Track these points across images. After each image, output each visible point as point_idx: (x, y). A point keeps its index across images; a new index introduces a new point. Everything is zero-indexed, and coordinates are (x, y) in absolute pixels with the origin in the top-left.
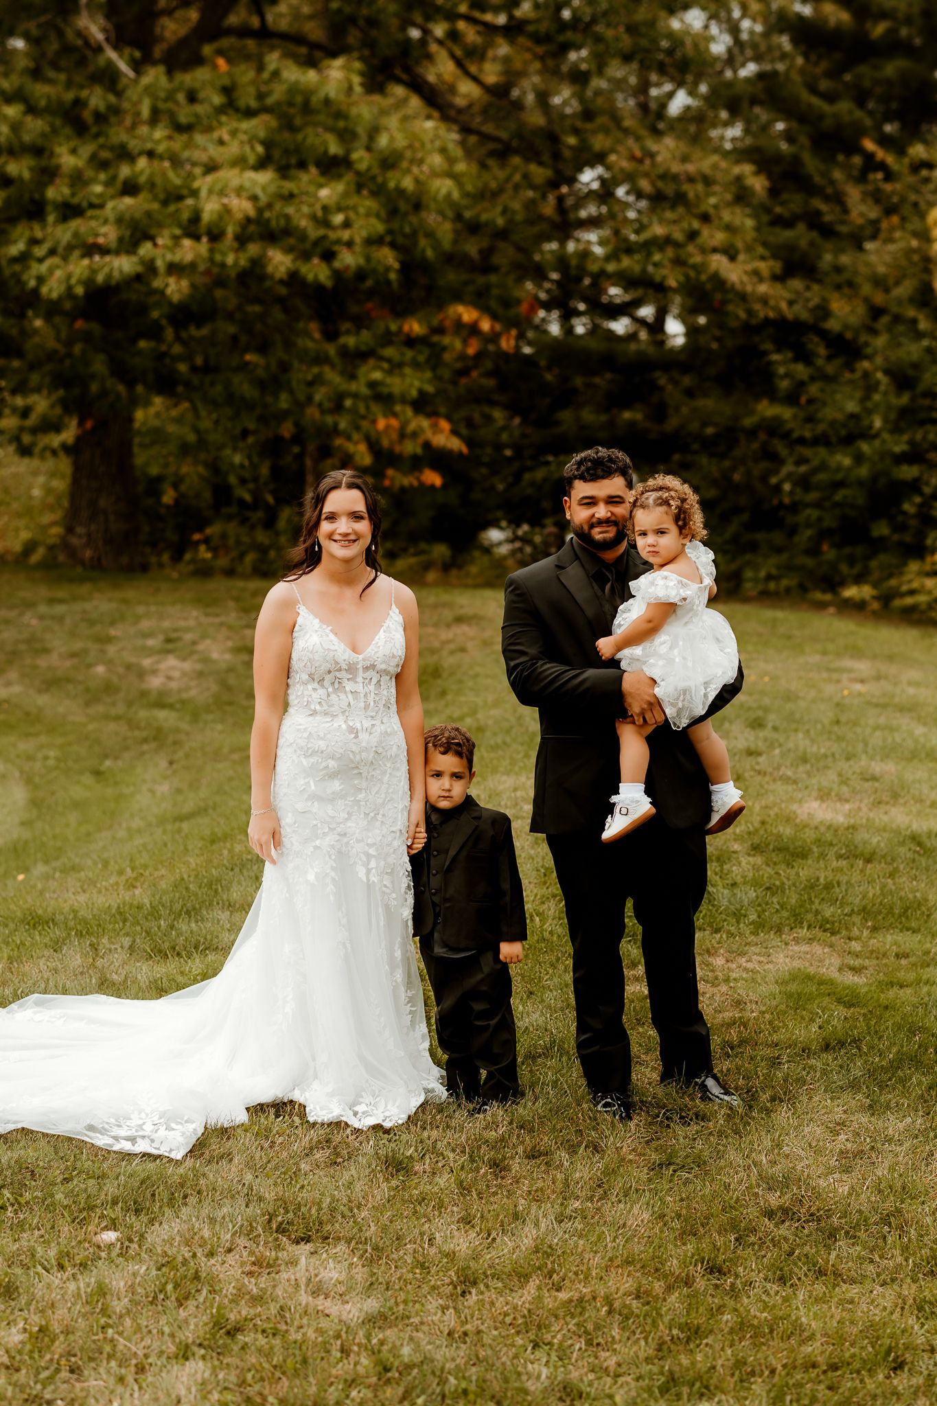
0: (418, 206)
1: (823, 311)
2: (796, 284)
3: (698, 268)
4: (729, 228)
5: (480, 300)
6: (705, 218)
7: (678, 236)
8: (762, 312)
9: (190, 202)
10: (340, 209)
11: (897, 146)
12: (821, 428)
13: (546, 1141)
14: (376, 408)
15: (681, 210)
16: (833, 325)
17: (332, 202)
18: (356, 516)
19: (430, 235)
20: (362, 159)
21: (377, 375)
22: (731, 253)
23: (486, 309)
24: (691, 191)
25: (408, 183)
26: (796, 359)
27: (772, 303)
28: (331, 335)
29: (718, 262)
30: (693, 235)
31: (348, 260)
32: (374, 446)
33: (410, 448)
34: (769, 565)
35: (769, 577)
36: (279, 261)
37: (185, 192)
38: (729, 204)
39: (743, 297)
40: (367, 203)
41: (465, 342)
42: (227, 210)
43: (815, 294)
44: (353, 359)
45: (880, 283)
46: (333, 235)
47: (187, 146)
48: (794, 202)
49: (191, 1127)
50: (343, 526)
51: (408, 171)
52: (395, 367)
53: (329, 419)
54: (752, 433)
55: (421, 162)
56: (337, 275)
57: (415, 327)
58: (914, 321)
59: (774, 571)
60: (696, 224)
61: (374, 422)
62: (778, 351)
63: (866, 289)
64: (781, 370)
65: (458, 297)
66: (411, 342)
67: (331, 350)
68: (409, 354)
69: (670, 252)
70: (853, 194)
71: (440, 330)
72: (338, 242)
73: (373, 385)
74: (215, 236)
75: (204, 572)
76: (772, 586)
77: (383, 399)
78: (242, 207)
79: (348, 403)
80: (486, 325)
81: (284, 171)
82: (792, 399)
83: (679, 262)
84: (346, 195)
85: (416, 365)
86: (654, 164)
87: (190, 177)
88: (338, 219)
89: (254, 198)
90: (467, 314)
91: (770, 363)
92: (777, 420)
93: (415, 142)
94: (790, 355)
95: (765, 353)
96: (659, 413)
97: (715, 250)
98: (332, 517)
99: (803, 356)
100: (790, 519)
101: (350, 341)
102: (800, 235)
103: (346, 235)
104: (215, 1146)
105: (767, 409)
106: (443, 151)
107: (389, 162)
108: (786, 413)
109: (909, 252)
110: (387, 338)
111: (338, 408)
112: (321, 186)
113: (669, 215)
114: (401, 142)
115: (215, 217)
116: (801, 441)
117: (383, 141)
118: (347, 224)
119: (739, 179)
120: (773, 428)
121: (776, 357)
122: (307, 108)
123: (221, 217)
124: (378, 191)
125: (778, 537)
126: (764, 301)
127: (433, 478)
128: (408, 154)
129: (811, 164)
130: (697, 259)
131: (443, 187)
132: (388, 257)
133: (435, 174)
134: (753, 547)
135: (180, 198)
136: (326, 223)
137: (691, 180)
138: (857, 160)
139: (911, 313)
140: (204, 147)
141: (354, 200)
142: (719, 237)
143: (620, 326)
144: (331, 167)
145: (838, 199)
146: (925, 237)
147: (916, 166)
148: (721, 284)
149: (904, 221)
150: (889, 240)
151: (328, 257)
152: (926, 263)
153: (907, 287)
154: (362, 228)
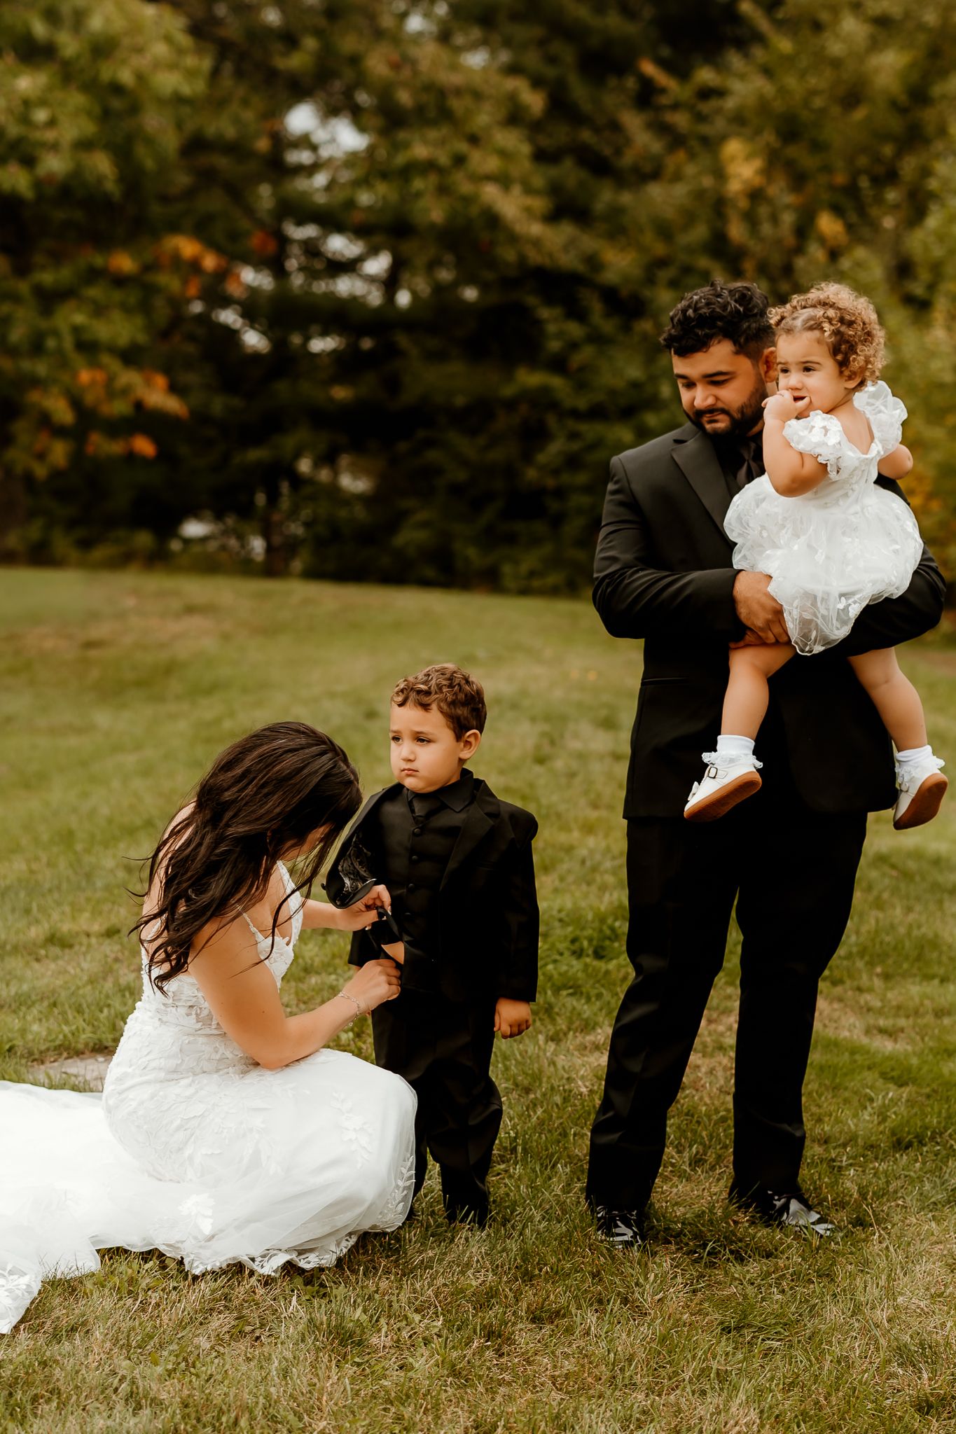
0: (134, 109)
1: (593, 262)
2: (566, 230)
3: (467, 200)
4: (503, 154)
5: (202, 230)
6: (474, 140)
7: (443, 159)
8: (534, 257)
10: (43, 102)
11: (681, 71)
12: (599, 397)
14: (77, 359)
15: (446, 128)
16: (610, 276)
17: (33, 95)
19: (149, 141)
20: (69, 44)
21: (79, 318)
22: (504, 181)
23: (211, 244)
24: (456, 105)
25: (126, 76)
26: (568, 317)
27: (545, 248)
28: (22, 270)
29: (490, 192)
30: (459, 160)
31: (55, 164)
32: (76, 403)
33: (120, 408)
34: (530, 560)
35: (532, 574)
38: (501, 123)
39: (513, 238)
40: (77, 99)
41: (185, 282)
43: (589, 242)
44: (49, 300)
45: (665, 231)
46: (38, 135)
48: (560, 134)
51: (126, 61)
52: (99, 311)
53: (26, 365)
54: (511, 405)
55: (139, 50)
56: (38, 184)
57: (125, 263)
59: (538, 566)
60: (463, 147)
61: (75, 375)
62: (547, 305)
63: (649, 238)
64: (551, 329)
65: (174, 227)
66: (120, 281)
67: (24, 287)
68: (117, 295)
69: (433, 179)
70: (633, 122)
71: (152, 267)
72: (42, 144)
73: (76, 330)
76: (536, 583)
77: (88, 347)
79: (51, 343)
80: (210, 262)
82: (558, 365)
83: (443, 190)
84: (50, 88)
85: (126, 309)
86: (416, 73)
88: (41, 115)
90: (187, 247)
91: (539, 321)
92: (545, 390)
93: (136, 27)
94: (562, 311)
95: (530, 309)
96: (393, 385)
97: (489, 178)
99: (576, 312)
100: (554, 506)
101: (47, 278)
102: (568, 173)
103: (50, 135)
105: (530, 379)
106: (168, 39)
107: (103, 48)
108: (556, 382)
109: (700, 194)
110: (94, 275)
111: (37, 347)
112: (15, 75)
113: (433, 134)
114: (119, 24)
116: (575, 414)
117: (96, 23)
118: (52, 123)
119: (510, 94)
120: (543, 401)
121: (544, 313)
124: (91, 86)
125: (540, 527)
126: (537, 243)
127: (144, 446)
128: (126, 41)
129: (579, 91)
130: (466, 188)
131: (168, 82)
132: (102, 165)
133: (157, 65)
134: (511, 539)
136: (25, 120)
137: (458, 92)
138: (631, 83)
139: (703, 263)
141: (58, 95)
142: (492, 164)
143: (344, 286)
144: (32, 53)
145: (615, 126)
146: (720, 174)
147: (707, 93)
148: (493, 220)
149: (692, 156)
150: (677, 177)
151: (29, 162)
152: (719, 205)
153: (700, 232)
154: (69, 131)
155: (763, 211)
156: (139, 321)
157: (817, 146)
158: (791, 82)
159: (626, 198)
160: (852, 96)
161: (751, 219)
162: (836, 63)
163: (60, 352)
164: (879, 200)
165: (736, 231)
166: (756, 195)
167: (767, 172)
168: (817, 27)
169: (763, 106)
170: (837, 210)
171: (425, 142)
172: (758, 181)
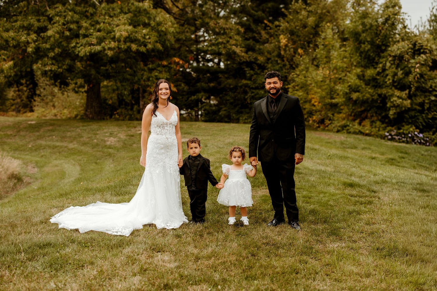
0: (166, 34)
1: (256, 59)
2: (250, 53)
3: (230, 49)
4: (236, 40)
5: (180, 57)
6: (230, 38)
7: (225, 42)
8: (243, 60)
9: (113, 33)
10: (148, 35)
11: (272, 22)
12: (257, 85)
13: (212, 230)
15: (225, 36)
16: (259, 62)
17: (146, 33)
18: (166, 89)
19: (169, 40)
20: (153, 23)
21: (157, 74)
22: (236, 45)
23: (181, 59)
24: (228, 31)
25: (163, 29)
26: (251, 70)
27: (245, 57)
28: (146, 65)
29: (234, 47)
30: (228, 42)
31: (150, 46)
34: (245, 116)
35: (246, 119)
36: (134, 47)
37: (112, 31)
38: (236, 34)
39: (239, 56)
40: (154, 34)
41: (176, 66)
42: (121, 35)
43: (255, 55)
44: (151, 70)
45: (269, 52)
46: (146, 41)
47: (112, 21)
48: (250, 35)
49: (130, 229)
50: (164, 91)
51: (163, 26)
52: (160, 72)
53: (147, 83)
54: (241, 87)
55: (166, 24)
56: (147, 50)
57: (165, 63)
58: (277, 61)
59: (247, 118)
60: (228, 39)
62: (247, 68)
63: (266, 54)
64: (248, 72)
65: (175, 56)
66: (164, 66)
67: (146, 68)
68: (164, 69)
69: (223, 45)
70: (263, 32)
71: (170, 64)
72: (148, 42)
73: (156, 76)
74: (119, 41)
75: (117, 120)
76: (246, 121)
78: (125, 34)
79: (151, 79)
80: (181, 62)
81: (135, 27)
82: (250, 79)
83: (225, 47)
84: (149, 32)
85: (165, 72)
86: (219, 25)
87: (113, 28)
88: (148, 37)
89: (127, 32)
90: (177, 60)
91: (245, 71)
92: (247, 84)
93: (165, 19)
94: (249, 69)
95: (244, 68)
96: (220, 83)
97: (233, 45)
98: (161, 89)
99: (252, 69)
100: (250, 106)
101: (150, 66)
102: (251, 42)
103: (149, 41)
104: (136, 233)
105: (244, 82)
106: (171, 22)
107: (159, 24)
108: (249, 82)
109: (275, 46)
110: (159, 66)
111: (148, 80)
112: (143, 30)
113: (222, 37)
114: (162, 19)
115: (119, 37)
116: (252, 88)
117: (158, 19)
118: (149, 38)
119: (238, 29)
120: (246, 86)
121: (246, 69)
122: (139, 12)
123: (120, 37)
124: (157, 31)
125: (247, 110)
126: (243, 57)
128: (163, 22)
129: (253, 26)
130: (229, 47)
131: (172, 30)
132: (159, 46)
133: (169, 27)
134: (242, 113)
135: (111, 33)
136: (144, 38)
137: (227, 29)
138: (263, 25)
139: (276, 59)
140: (116, 21)
141: (151, 33)
142: (234, 42)
143: (210, 64)
144: (146, 25)
145: (260, 33)
146: (279, 42)
147: (276, 26)
148: (235, 53)
149: (274, 38)
150: (271, 43)
151: (145, 46)
152: (279, 48)
153: (275, 53)
154: (153, 39)
155: (287, 49)
156: (168, 74)
157: (298, 36)
158: (292, 24)
159: (261, 47)
160: (305, 26)
161: (285, 50)
162: (301, 20)
163: (153, 80)
164: (309, 46)
165: (282, 53)
166: (286, 46)
167: (288, 41)
168: (298, 13)
169: (287, 29)
170: (302, 48)
171: (221, 38)
172: (287, 43)
